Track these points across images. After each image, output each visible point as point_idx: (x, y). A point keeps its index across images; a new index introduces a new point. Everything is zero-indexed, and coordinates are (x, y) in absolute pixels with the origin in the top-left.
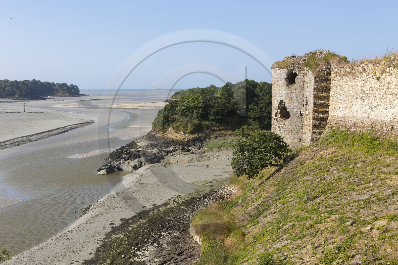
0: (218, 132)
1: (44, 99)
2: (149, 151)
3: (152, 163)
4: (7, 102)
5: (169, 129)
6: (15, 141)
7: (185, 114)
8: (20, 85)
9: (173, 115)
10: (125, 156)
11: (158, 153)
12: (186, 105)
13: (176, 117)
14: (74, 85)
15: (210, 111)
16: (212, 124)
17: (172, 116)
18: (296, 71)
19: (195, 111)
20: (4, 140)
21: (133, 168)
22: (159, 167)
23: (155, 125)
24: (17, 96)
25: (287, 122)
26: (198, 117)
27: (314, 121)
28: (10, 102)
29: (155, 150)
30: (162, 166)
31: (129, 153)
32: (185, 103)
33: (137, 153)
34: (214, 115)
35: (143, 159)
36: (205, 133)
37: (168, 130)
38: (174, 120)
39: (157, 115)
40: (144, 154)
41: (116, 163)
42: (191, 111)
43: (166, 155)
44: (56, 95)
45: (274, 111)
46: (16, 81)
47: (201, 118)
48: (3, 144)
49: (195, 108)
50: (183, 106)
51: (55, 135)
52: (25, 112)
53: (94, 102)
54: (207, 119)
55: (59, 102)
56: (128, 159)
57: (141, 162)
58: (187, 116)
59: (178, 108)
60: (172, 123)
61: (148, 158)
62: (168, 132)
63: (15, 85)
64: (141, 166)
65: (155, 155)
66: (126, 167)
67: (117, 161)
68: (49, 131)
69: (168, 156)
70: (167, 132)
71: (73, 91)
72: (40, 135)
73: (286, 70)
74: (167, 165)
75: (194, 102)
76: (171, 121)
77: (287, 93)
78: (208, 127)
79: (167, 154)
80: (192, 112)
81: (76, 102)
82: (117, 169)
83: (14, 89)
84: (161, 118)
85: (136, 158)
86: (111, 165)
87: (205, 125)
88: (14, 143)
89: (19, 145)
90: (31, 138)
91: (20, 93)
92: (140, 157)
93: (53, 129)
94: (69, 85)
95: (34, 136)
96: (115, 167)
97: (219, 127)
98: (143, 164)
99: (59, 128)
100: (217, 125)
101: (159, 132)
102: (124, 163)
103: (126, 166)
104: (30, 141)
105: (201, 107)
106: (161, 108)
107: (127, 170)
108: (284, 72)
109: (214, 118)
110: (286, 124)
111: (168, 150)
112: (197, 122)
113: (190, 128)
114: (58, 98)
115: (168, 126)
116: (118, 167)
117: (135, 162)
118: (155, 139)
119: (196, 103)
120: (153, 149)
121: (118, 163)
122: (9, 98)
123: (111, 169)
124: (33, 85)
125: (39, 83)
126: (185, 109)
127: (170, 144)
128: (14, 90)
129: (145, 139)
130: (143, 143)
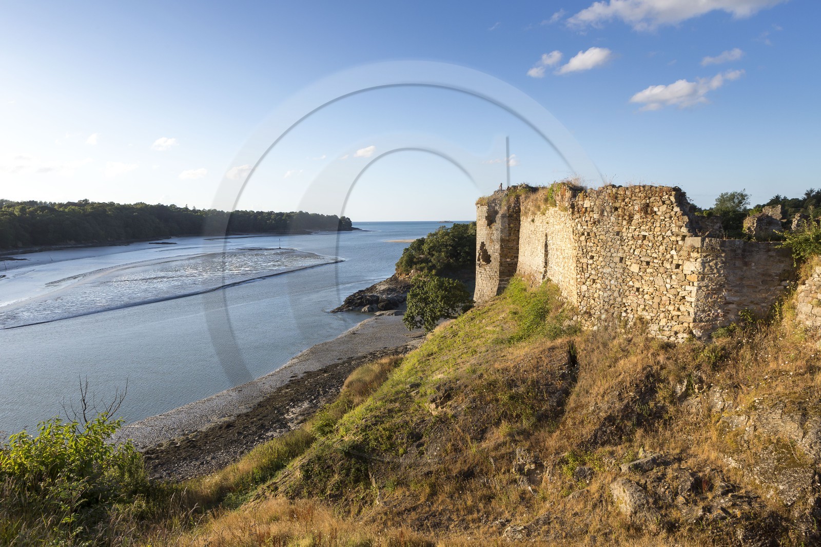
2: (384, 296)
3: (383, 310)
8: (284, 218)
13: (422, 257)
14: (346, 217)
18: (497, 208)
22: (389, 315)
23: (399, 266)
25: (488, 268)
27: (501, 267)
29: (391, 296)
35: (376, 306)
37: (411, 272)
38: (420, 261)
39: (402, 255)
40: (378, 300)
45: (477, 254)
49: (444, 246)
50: (430, 244)
57: (373, 309)
59: (425, 247)
60: (416, 264)
62: (410, 274)
65: (390, 300)
71: (344, 225)
73: (487, 207)
76: (416, 261)
77: (488, 234)
84: (406, 257)
85: (368, 304)
92: (372, 303)
94: (339, 218)
101: (401, 274)
106: (408, 246)
108: (485, 209)
110: (487, 270)
117: (366, 308)
118: (397, 282)
119: (445, 240)
120: (389, 294)
129: (386, 282)
130: (383, 287)
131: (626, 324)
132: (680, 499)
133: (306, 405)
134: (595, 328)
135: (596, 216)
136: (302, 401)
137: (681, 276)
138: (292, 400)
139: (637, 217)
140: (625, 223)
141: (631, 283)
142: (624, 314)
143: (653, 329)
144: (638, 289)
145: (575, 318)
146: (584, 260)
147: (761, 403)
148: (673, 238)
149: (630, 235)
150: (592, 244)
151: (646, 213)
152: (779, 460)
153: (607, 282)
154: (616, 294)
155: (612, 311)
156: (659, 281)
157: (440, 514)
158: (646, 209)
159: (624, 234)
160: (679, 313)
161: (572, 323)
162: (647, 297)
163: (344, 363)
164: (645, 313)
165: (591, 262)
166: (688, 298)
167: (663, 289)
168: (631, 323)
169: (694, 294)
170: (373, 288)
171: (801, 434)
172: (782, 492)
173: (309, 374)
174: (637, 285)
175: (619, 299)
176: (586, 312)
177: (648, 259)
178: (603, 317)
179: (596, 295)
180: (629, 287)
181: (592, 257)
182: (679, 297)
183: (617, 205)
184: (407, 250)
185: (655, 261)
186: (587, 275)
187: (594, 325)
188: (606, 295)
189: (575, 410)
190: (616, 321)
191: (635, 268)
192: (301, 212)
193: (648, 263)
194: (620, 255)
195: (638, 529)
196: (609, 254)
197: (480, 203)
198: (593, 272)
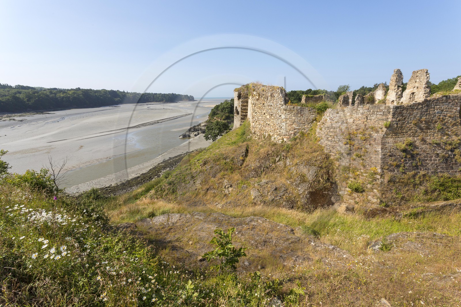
1: (177, 102)
3: (202, 133)
5: (215, 118)
7: (222, 111)
8: (166, 96)
9: (217, 111)
10: (193, 130)
13: (219, 112)
14: (192, 96)
18: (241, 93)
21: (195, 135)
23: (209, 116)
24: (164, 101)
26: (228, 112)
27: (242, 116)
31: (195, 129)
35: (200, 132)
36: (231, 120)
38: (218, 114)
40: (201, 129)
44: (183, 100)
45: (235, 111)
49: (227, 108)
50: (222, 107)
51: (171, 120)
56: (193, 132)
57: (199, 133)
59: (220, 108)
61: (202, 131)
63: (164, 96)
64: (198, 134)
65: (205, 130)
67: (188, 132)
71: (191, 99)
73: (238, 92)
76: (216, 114)
77: (238, 103)
80: (226, 110)
82: (188, 136)
84: (212, 112)
85: (197, 131)
86: (186, 134)
90: (159, 121)
92: (199, 130)
94: (189, 96)
102: (191, 133)
103: (192, 135)
104: (158, 123)
105: (229, 108)
110: (238, 117)
112: (227, 114)
113: (224, 118)
114: (183, 102)
115: (214, 116)
117: (196, 133)
120: (205, 127)
123: (185, 136)
124: (172, 96)
126: (222, 109)
128: (163, 98)
129: (205, 122)
130: (203, 124)
131: (265, 137)
132: (269, 194)
133: (168, 169)
134: (256, 138)
135: (257, 97)
136: (167, 168)
137: (281, 119)
138: (163, 168)
139: (269, 98)
140: (266, 100)
141: (267, 122)
142: (265, 133)
143: (273, 138)
144: (269, 124)
145: (250, 135)
146: (253, 114)
147: (299, 163)
148: (279, 106)
149: (267, 105)
150: (256, 108)
151: (272, 96)
152: (300, 180)
153: (260, 122)
154: (263, 126)
155: (261, 132)
156: (275, 121)
157: (198, 202)
158: (272, 95)
159: (265, 104)
160: (280, 133)
161: (249, 137)
162: (271, 127)
163: (185, 154)
164: (270, 133)
165: (255, 114)
166: (283, 128)
167: (276, 124)
168: (266, 137)
169: (284, 126)
170: (199, 125)
171: (308, 172)
172: (299, 190)
173: (170, 158)
174: (269, 123)
175: (264, 128)
176: (254, 133)
177: (272, 114)
178: (259, 134)
179: (257, 127)
180: (267, 124)
181: (256, 113)
182: (280, 127)
183: (264, 93)
184: (212, 109)
185: (274, 114)
186: (254, 119)
187: (256, 137)
188: (260, 126)
189: (245, 167)
190: (262, 136)
191: (268, 117)
192: (173, 93)
193: (272, 115)
194: (264, 112)
195: (255, 204)
196: (261, 112)
197: (236, 90)
198: (256, 118)
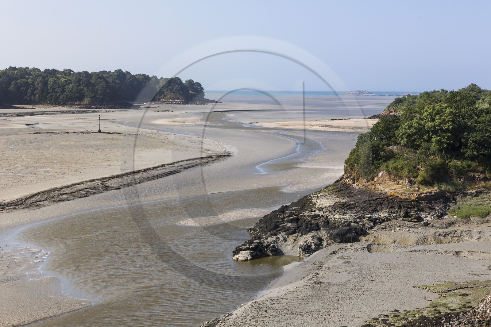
0: (483, 183)
2: (337, 217)
3: (342, 242)
4: (68, 112)
5: (380, 174)
6: (80, 187)
7: (412, 145)
8: (92, 81)
9: (388, 145)
10: (290, 225)
11: (355, 222)
12: (416, 125)
14: (195, 82)
15: (467, 139)
16: (469, 166)
17: (386, 148)
19: (434, 138)
20: (59, 186)
21: (304, 250)
22: (356, 250)
23: (350, 164)
28: (73, 112)
29: (349, 216)
30: (362, 249)
31: (297, 220)
32: (415, 120)
33: (313, 221)
34: (475, 148)
37: (377, 176)
39: (356, 145)
41: (270, 239)
42: (425, 137)
43: (371, 228)
44: (159, 100)
46: (86, 73)
47: (446, 152)
48: (57, 193)
50: (409, 128)
51: (154, 178)
52: (100, 131)
53: (231, 115)
54: (460, 156)
55: (164, 113)
56: (294, 232)
58: (417, 147)
59: (400, 132)
60: (385, 161)
61: (335, 232)
62: (378, 180)
63: (84, 80)
65: (349, 225)
66: (289, 247)
67: (272, 235)
68: (144, 170)
69: (375, 229)
70: (376, 179)
71: (191, 94)
72: (125, 178)
74: (374, 247)
75: (433, 120)
76: (384, 157)
78: (461, 173)
79: (375, 225)
81: (197, 114)
82: (272, 251)
83: (82, 87)
84: (365, 150)
85: (310, 231)
86: (261, 243)
87: (456, 167)
88: (78, 191)
89: (86, 196)
91: (92, 95)
93: (151, 166)
94: (184, 82)
95: (115, 180)
96: (268, 246)
97: (483, 172)
98: (325, 243)
99: (163, 166)
100: (481, 169)
101: (358, 179)
102: (285, 240)
106: (365, 131)
107: (292, 253)
109: (475, 153)
111: (375, 216)
115: (378, 167)
116: (274, 246)
118: (351, 192)
119: (437, 122)
120: (344, 214)
121: (274, 238)
122: (72, 105)
123: (261, 251)
124: (118, 81)
125: (128, 77)
126: (413, 134)
127: (381, 204)
128: (81, 90)
129: (328, 191)
130: (327, 202)
